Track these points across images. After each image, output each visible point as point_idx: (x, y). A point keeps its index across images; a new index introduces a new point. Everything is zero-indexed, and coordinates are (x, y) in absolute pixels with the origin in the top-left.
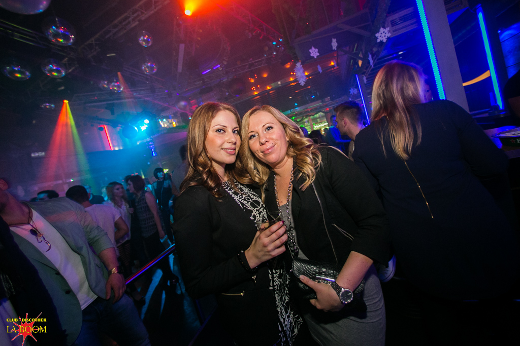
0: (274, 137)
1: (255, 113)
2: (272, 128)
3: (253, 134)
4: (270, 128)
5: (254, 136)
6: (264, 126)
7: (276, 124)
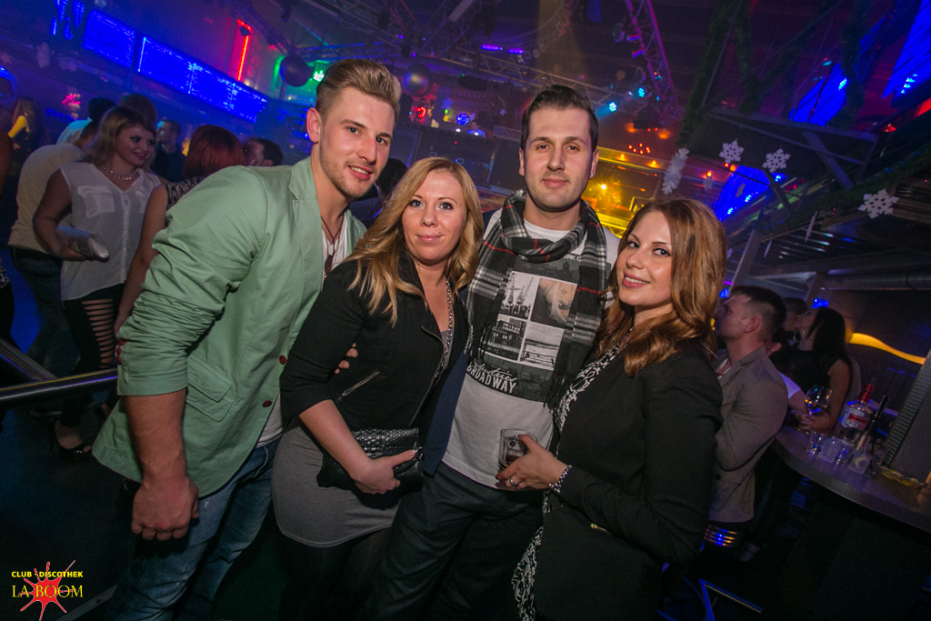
0: (446, 222)
1: (440, 170)
2: (452, 208)
3: (418, 199)
4: (447, 206)
5: (418, 203)
6: (441, 199)
7: (460, 207)
